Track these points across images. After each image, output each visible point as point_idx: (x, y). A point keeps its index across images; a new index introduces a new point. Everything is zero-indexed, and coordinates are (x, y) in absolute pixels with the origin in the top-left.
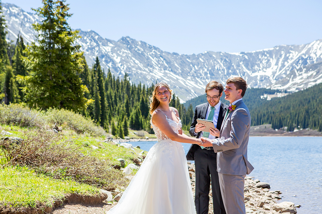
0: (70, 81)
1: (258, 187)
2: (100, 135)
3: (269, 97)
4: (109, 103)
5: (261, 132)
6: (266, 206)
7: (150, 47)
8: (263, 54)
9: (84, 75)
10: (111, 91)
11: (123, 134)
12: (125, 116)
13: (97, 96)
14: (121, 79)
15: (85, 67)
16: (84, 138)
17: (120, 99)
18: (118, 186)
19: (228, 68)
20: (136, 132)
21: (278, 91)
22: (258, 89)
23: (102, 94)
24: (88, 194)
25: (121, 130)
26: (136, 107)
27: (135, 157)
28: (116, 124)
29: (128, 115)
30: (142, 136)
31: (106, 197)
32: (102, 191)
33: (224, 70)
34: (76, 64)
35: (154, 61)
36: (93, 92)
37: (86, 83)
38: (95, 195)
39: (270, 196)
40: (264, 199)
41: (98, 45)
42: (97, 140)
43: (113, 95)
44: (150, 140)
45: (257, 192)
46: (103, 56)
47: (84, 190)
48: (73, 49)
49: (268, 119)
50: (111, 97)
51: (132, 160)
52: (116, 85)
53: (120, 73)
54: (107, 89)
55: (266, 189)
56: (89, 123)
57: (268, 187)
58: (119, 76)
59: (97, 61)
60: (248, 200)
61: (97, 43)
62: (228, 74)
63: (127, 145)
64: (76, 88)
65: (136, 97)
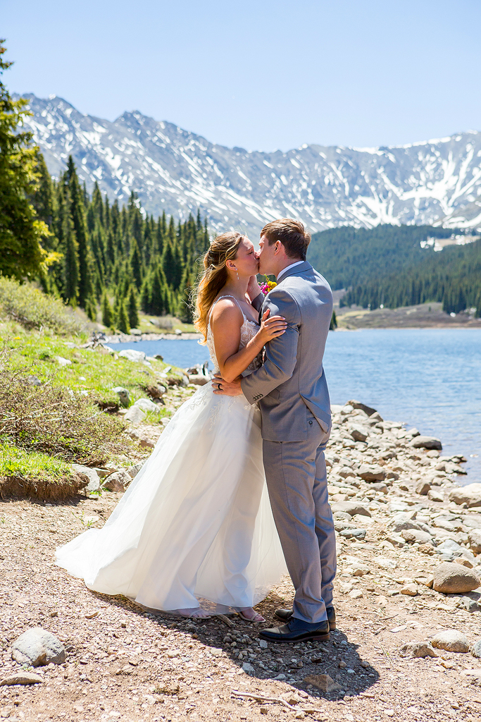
0: (9, 213)
1: (417, 447)
2: (74, 332)
3: (439, 245)
4: (96, 257)
5: (420, 319)
6: (434, 493)
7: (185, 136)
8: (427, 150)
9: (42, 197)
10: (102, 232)
11: (126, 322)
12: (132, 286)
13: (70, 242)
14: (123, 205)
15: (45, 179)
16: (41, 340)
17: (120, 248)
18: (112, 456)
19: (353, 182)
20: (155, 319)
21: (458, 232)
22: (414, 228)
23: (80, 238)
24: (45, 477)
25: (122, 316)
26: (154, 266)
27: (152, 383)
28: (112, 301)
29: (138, 284)
30: (167, 329)
31: (85, 482)
32: (77, 469)
33: (342, 186)
34: (23, 175)
35: (193, 165)
36: (61, 232)
37: (45, 214)
38: (60, 479)
39: (443, 469)
40: (430, 475)
41: (72, 130)
42: (69, 343)
43: (105, 239)
44: (185, 336)
45: (414, 458)
46: (82, 154)
47: (36, 467)
48: (13, 140)
49: (435, 291)
50: (101, 243)
51: (144, 389)
52: (110, 216)
53: (121, 192)
54: (91, 227)
55: (433, 453)
56: (54, 305)
57: (436, 446)
58: (117, 197)
59: (71, 164)
60: (396, 478)
61: (69, 124)
62: (353, 195)
63: (134, 355)
64: (22, 228)
65: (155, 244)
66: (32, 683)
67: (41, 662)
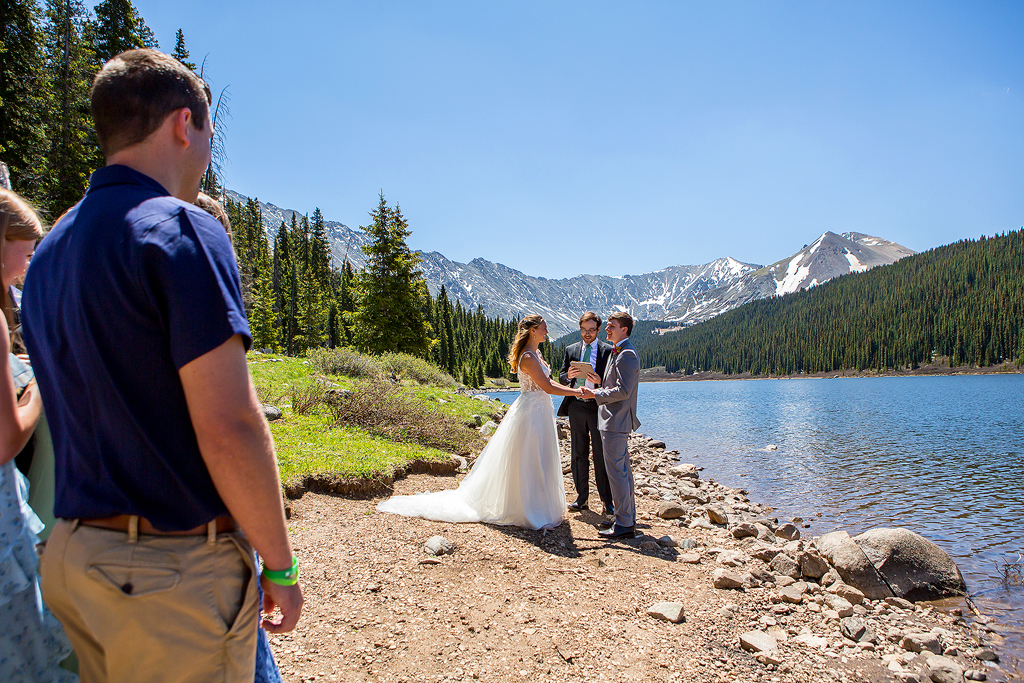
0: (409, 317)
1: (650, 446)
2: (449, 385)
3: (662, 332)
4: (458, 343)
5: (653, 376)
6: (661, 470)
7: (510, 271)
8: (653, 276)
9: (427, 309)
10: (461, 329)
11: (476, 382)
12: (480, 360)
13: (443, 335)
14: (474, 312)
15: (428, 298)
16: (429, 390)
17: (472, 338)
18: (474, 450)
19: (610, 296)
20: (493, 380)
21: (674, 324)
22: (648, 322)
23: (449, 333)
24: (436, 460)
25: (474, 378)
26: (493, 348)
27: (494, 413)
28: (468, 370)
29: (484, 359)
30: (502, 385)
31: (459, 463)
32: (454, 457)
33: (603, 298)
34: (417, 295)
35: (514, 288)
36: (438, 329)
37: (429, 319)
38: (445, 461)
39: (666, 458)
40: (659, 461)
41: (444, 270)
42: (445, 391)
43: (464, 332)
44: (512, 390)
45: (649, 452)
46: (450, 284)
47: (431, 455)
48: (412, 276)
49: (661, 359)
50: (461, 335)
51: (490, 416)
52: (467, 320)
53: (472, 305)
54: (456, 326)
55: (660, 449)
56: (434, 369)
57: (662, 446)
58: (470, 308)
59: (443, 290)
60: (639, 463)
61: (442, 267)
62: (610, 303)
63: (483, 397)
64: (417, 325)
65: (493, 335)
66: (436, 563)
67: (440, 553)
